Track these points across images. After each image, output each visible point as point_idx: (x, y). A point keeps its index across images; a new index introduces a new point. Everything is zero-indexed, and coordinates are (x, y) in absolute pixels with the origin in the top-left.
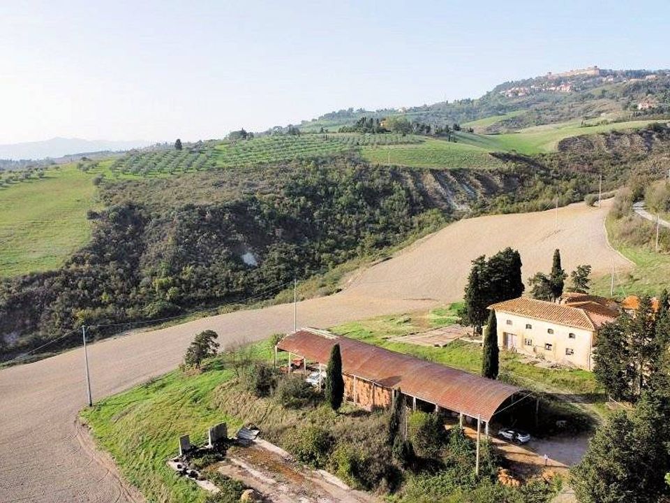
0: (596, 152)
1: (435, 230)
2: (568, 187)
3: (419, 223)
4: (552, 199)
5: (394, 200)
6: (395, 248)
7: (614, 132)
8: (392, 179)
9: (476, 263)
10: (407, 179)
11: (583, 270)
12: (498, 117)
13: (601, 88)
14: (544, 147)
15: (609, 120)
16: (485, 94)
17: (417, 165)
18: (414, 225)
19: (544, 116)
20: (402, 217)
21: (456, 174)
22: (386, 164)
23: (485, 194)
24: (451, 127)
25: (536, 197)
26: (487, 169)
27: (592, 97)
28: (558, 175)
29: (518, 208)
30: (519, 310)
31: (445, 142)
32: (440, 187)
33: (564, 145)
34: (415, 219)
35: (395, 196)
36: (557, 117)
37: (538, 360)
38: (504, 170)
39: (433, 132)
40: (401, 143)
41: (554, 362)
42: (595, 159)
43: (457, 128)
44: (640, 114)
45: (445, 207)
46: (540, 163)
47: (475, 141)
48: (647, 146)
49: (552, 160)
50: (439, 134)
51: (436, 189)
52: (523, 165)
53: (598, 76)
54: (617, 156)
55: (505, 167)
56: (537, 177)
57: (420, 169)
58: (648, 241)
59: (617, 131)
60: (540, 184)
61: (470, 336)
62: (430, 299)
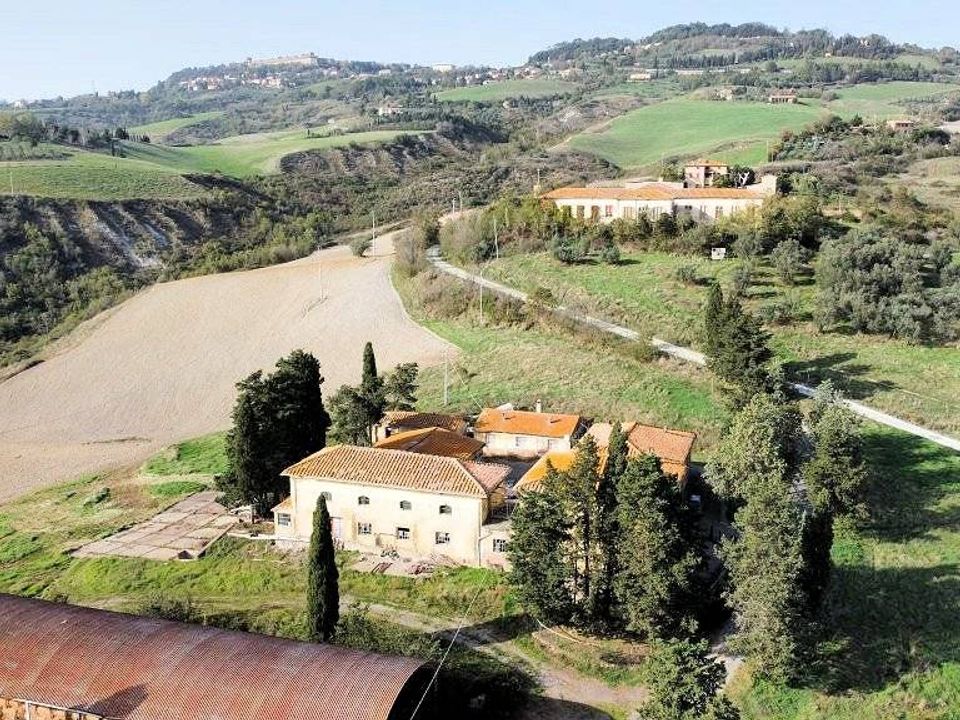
0: (334, 175)
1: (111, 304)
2: (305, 225)
3: (80, 291)
4: (288, 245)
5: (30, 255)
6: (42, 339)
7: (353, 146)
8: (22, 218)
9: (245, 386)
10: (49, 217)
11: (406, 370)
12: (180, 121)
13: (325, 84)
14: (260, 166)
15: (344, 129)
16: (156, 84)
17: (64, 195)
18: (72, 296)
19: (249, 122)
20: (48, 282)
21: (131, 208)
22: (7, 193)
23: (183, 239)
24: (113, 132)
25: (261, 241)
26: (181, 199)
27: (314, 95)
28: (287, 208)
29: (239, 261)
30: (342, 471)
31: (105, 156)
32: (108, 230)
33: (288, 164)
34: (73, 286)
35: (31, 247)
36: (268, 123)
37: (388, 559)
38: (209, 202)
39: (83, 140)
40: (31, 158)
41: (415, 561)
42: (333, 184)
43: (123, 135)
44: (383, 122)
45: (121, 262)
46: (260, 191)
47: (155, 155)
48: (397, 166)
49: (274, 186)
50: (95, 144)
51: (101, 234)
52: (234, 193)
53: (317, 68)
54: (362, 180)
55: (210, 197)
56: (258, 212)
57: (71, 200)
58: (465, 310)
59: (358, 144)
60: (265, 223)
61: (246, 526)
62: (134, 439)
